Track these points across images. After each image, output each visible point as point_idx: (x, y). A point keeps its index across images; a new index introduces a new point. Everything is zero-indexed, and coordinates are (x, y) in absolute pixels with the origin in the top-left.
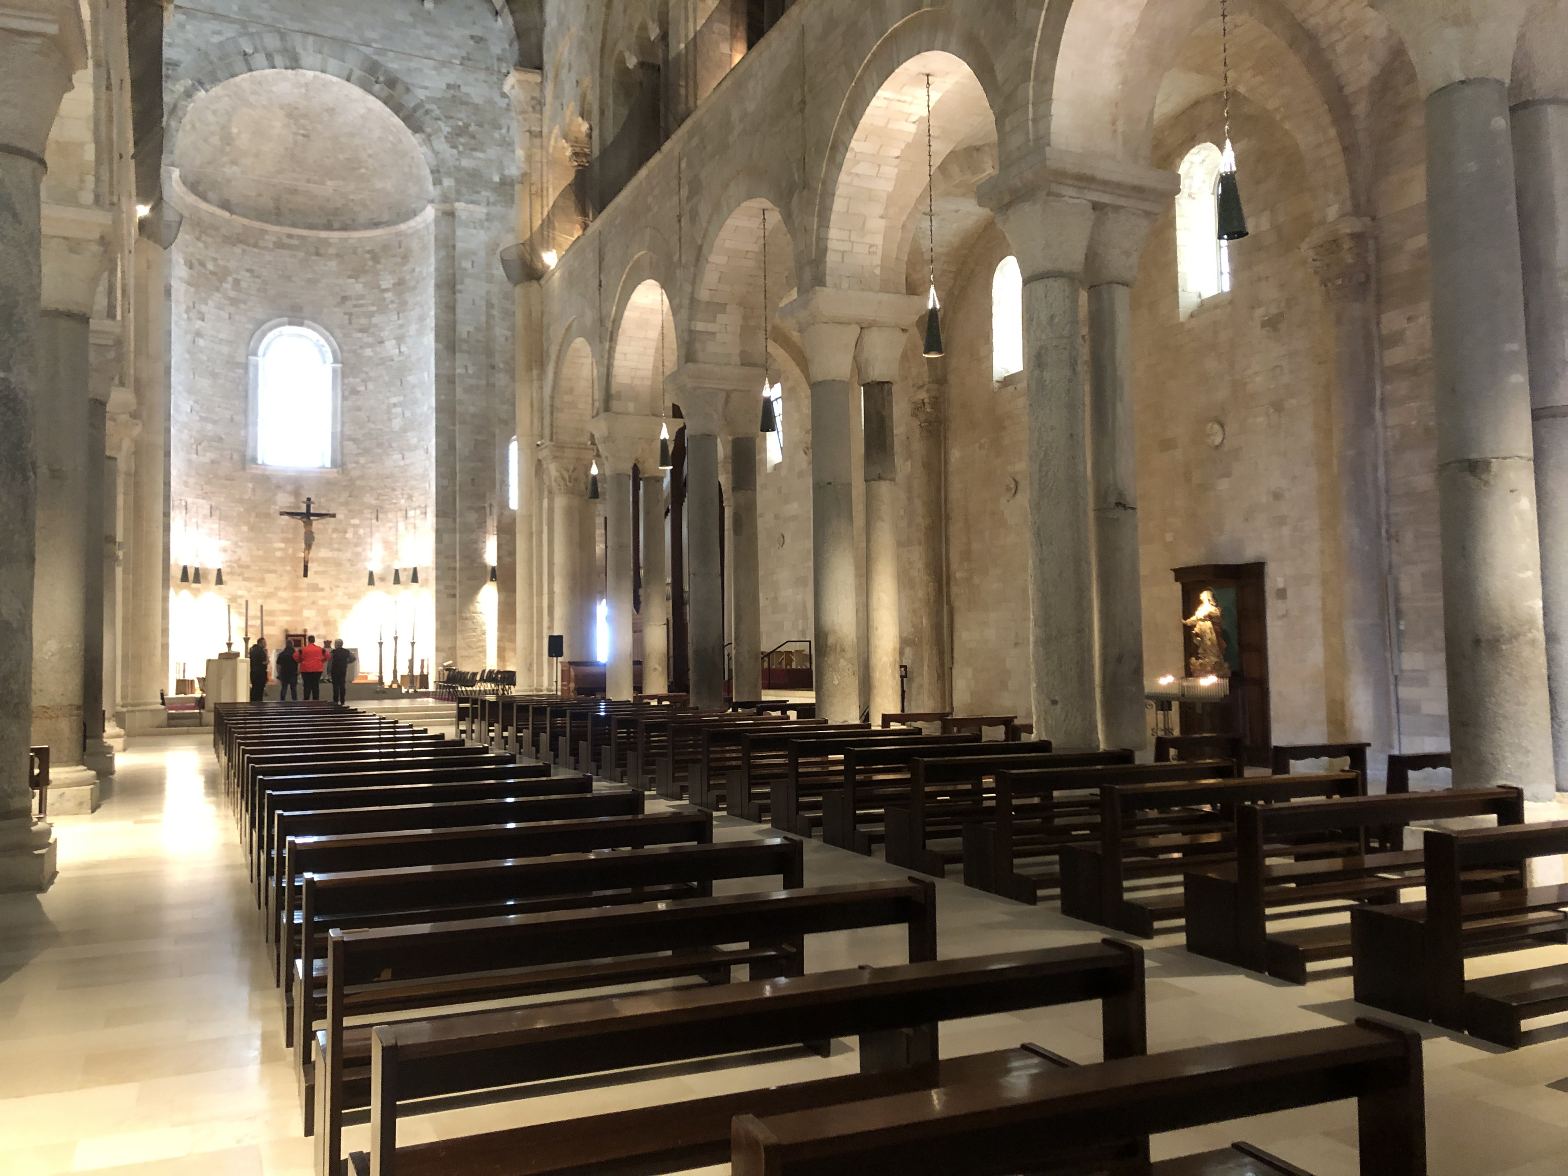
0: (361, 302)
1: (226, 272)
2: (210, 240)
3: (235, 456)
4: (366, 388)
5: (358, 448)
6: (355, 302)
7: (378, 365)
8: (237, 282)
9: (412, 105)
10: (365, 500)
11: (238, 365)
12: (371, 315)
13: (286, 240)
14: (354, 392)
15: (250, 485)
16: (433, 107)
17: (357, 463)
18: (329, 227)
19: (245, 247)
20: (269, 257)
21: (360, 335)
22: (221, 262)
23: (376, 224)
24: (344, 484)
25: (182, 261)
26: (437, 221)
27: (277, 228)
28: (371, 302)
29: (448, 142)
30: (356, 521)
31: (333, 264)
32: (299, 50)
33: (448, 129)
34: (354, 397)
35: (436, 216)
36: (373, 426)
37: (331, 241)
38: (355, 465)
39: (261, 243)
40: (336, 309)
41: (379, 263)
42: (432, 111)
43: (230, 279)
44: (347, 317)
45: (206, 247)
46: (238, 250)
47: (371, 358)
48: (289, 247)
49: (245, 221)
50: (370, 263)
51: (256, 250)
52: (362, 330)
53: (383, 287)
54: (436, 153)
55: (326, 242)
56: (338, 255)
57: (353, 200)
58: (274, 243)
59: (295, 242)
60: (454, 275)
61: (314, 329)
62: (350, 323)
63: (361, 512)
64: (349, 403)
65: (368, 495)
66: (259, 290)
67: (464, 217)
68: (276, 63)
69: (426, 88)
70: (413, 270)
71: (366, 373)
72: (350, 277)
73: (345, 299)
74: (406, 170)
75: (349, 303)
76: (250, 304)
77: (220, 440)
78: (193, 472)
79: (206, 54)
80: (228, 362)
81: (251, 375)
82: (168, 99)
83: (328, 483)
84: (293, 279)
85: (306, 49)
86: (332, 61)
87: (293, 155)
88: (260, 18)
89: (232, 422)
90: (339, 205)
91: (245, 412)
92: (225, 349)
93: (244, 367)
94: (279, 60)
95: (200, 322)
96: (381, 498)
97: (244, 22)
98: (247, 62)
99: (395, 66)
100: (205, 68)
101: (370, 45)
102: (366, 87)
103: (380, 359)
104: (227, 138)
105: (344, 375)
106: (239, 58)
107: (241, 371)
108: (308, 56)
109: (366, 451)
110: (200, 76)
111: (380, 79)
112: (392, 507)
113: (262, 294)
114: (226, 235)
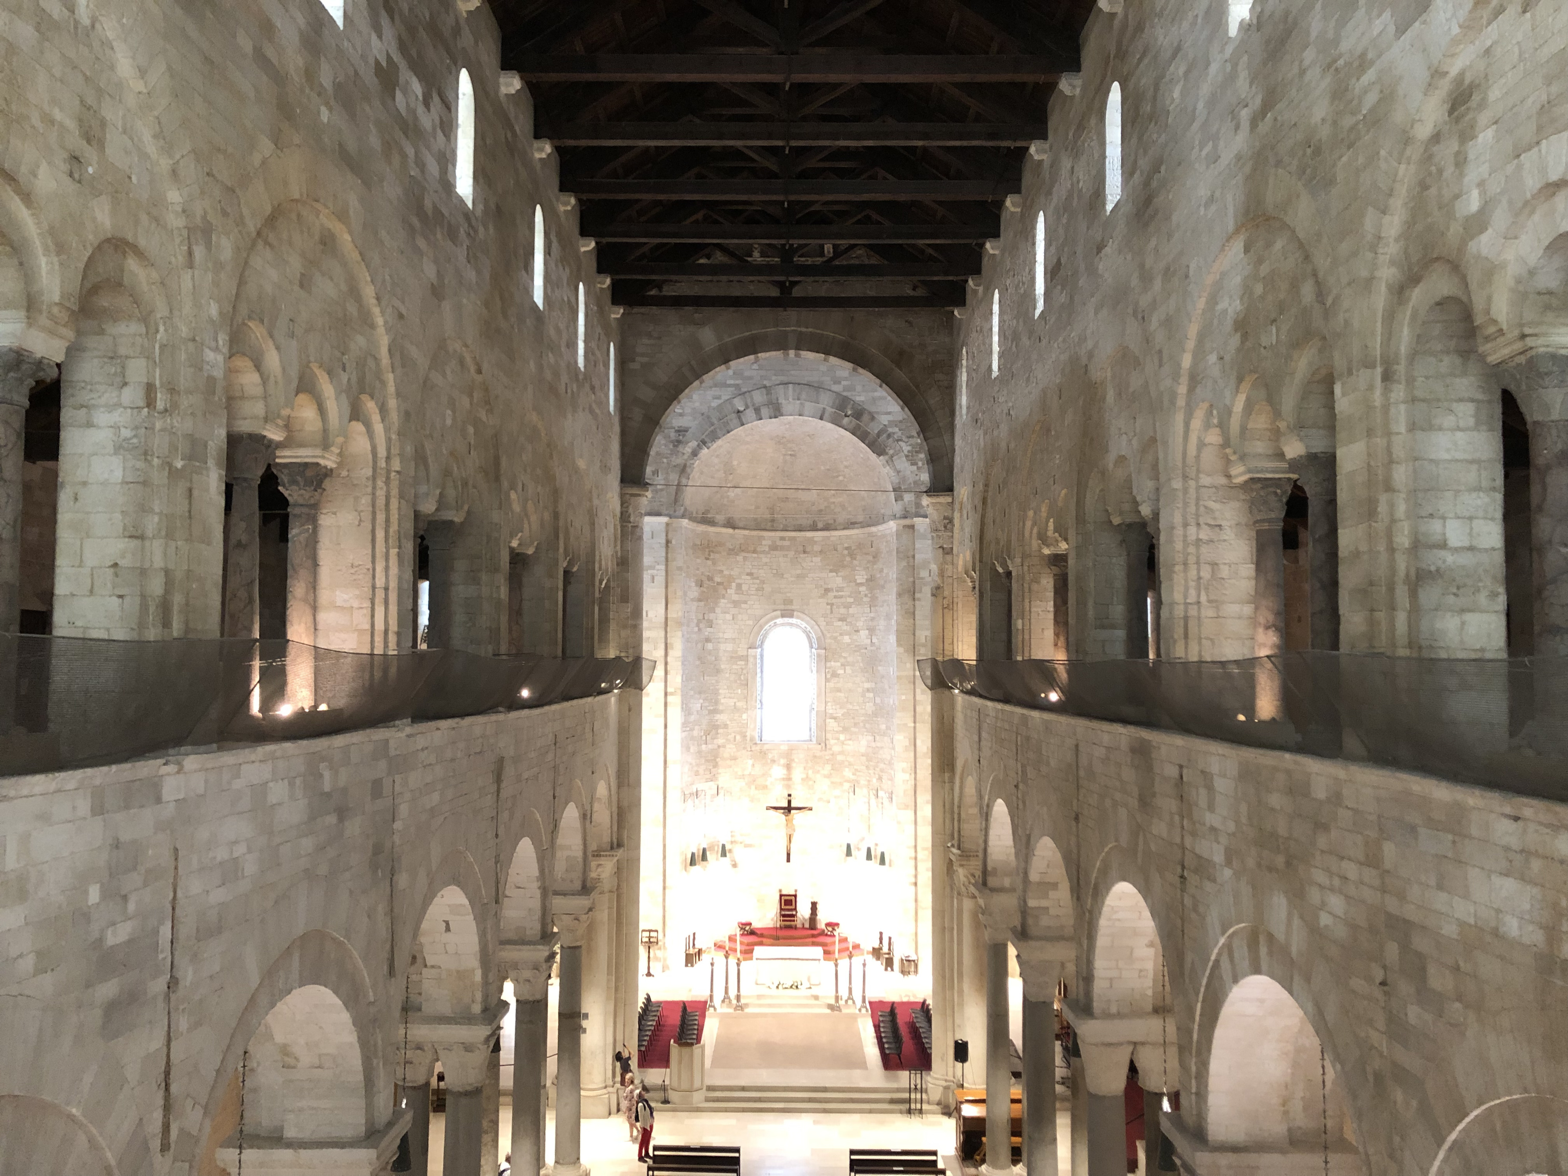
0: (840, 593)
1: (731, 579)
2: (717, 556)
3: (738, 737)
6: (837, 594)
7: (856, 651)
8: (739, 586)
9: (876, 432)
10: (844, 774)
11: (741, 658)
12: (848, 606)
13: (779, 543)
14: (835, 675)
16: (896, 430)
17: (838, 739)
18: (814, 528)
19: (745, 554)
20: (765, 559)
21: (840, 623)
22: (726, 572)
23: (851, 525)
24: (827, 758)
25: (693, 584)
26: (898, 535)
27: (772, 534)
28: (848, 593)
29: (908, 460)
30: (837, 792)
31: (817, 560)
32: (782, 400)
33: (909, 448)
34: (836, 680)
35: (897, 530)
36: (851, 707)
37: (815, 539)
38: (836, 741)
39: (758, 549)
40: (821, 600)
41: (855, 559)
42: (894, 433)
43: (734, 585)
44: (829, 607)
45: (714, 564)
46: (740, 558)
47: (849, 645)
48: (782, 548)
49: (746, 532)
50: (848, 559)
51: (755, 555)
52: (840, 620)
53: (858, 581)
54: (898, 472)
55: (811, 541)
56: (822, 552)
58: (769, 546)
59: (787, 543)
60: (914, 582)
61: (802, 620)
62: (832, 612)
63: (841, 784)
64: (831, 685)
65: (847, 769)
66: (757, 590)
67: (922, 530)
68: (763, 416)
69: (889, 413)
70: (881, 571)
71: (845, 658)
72: (831, 571)
73: (827, 590)
74: (876, 480)
75: (831, 594)
76: (749, 603)
77: (726, 726)
78: (703, 761)
79: (708, 417)
80: (732, 657)
81: (750, 665)
82: (679, 461)
83: (815, 757)
84: (785, 576)
85: (787, 398)
86: (807, 404)
87: (783, 471)
88: (750, 378)
89: (736, 709)
90: (822, 507)
91: (746, 698)
92: (729, 647)
93: (745, 658)
94: (765, 411)
95: (709, 629)
96: (858, 773)
97: (738, 385)
98: (739, 418)
99: (862, 398)
100: (707, 430)
101: (839, 383)
102: (836, 422)
103: (856, 646)
104: (729, 470)
105: (826, 659)
106: (734, 415)
107: (743, 663)
108: (788, 403)
109: (845, 730)
110: (703, 437)
111: (849, 413)
112: (866, 783)
113: (760, 593)
114: (731, 547)
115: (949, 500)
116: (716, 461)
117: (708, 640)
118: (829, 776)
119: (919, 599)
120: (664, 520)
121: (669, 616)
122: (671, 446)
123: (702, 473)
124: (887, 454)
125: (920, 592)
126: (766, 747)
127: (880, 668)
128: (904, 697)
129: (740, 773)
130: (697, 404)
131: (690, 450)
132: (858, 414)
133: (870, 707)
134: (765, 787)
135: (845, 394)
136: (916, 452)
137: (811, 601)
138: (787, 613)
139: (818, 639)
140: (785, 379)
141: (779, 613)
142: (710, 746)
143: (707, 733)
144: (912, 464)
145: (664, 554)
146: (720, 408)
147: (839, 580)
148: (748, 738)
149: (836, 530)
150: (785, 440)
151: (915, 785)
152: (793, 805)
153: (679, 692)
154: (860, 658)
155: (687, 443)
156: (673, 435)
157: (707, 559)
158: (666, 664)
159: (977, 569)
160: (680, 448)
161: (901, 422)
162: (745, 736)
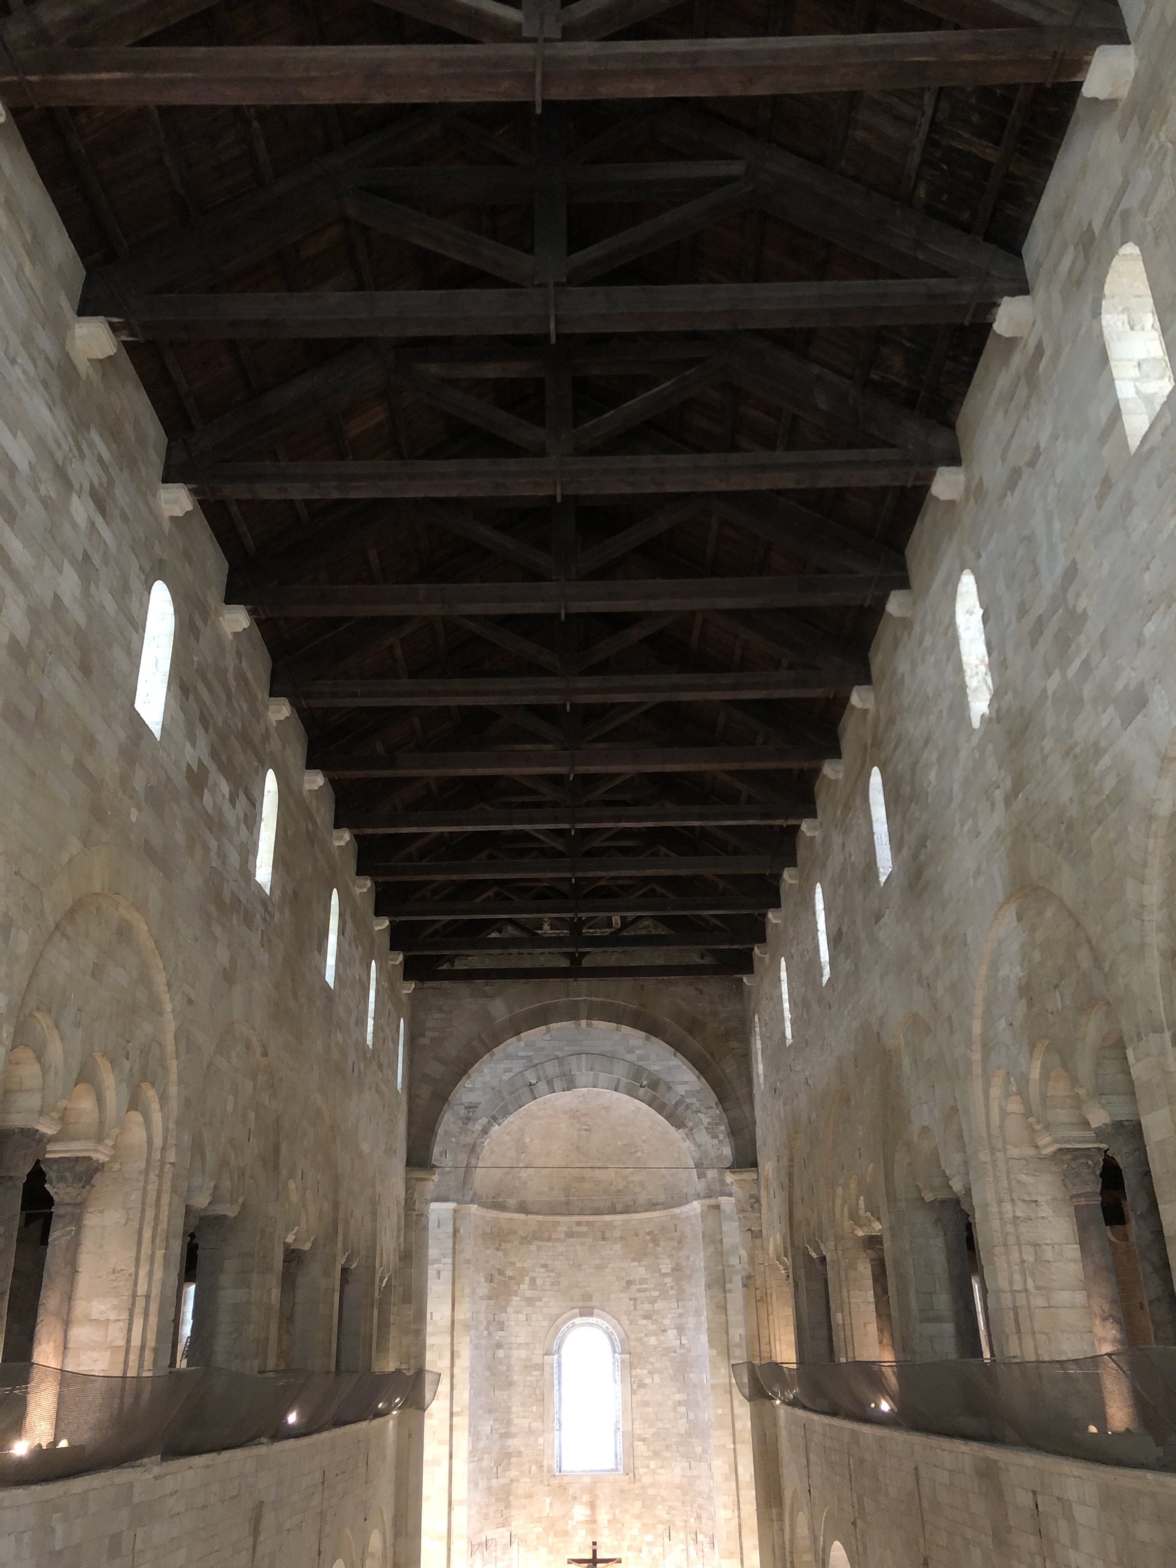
0: (644, 1286)
1: (523, 1272)
2: (509, 1245)
3: (534, 1468)
4: (653, 1382)
5: (648, 1450)
6: (640, 1287)
7: (663, 1355)
8: (533, 1280)
9: (674, 1103)
10: (657, 1512)
11: (536, 1367)
12: (653, 1301)
13: (576, 1229)
14: (642, 1385)
15: (548, 1500)
16: (694, 1100)
17: (648, 1467)
18: (613, 1211)
19: (539, 1243)
20: (561, 1248)
21: (645, 1322)
22: (518, 1265)
23: (652, 1206)
24: (637, 1492)
25: (483, 1279)
26: (703, 1216)
27: (568, 1218)
28: (652, 1286)
29: (708, 1133)
30: (649, 1538)
31: (618, 1247)
32: (575, 1073)
33: (709, 1120)
34: (642, 1391)
35: (702, 1212)
36: (661, 1425)
37: (615, 1223)
38: (646, 1470)
39: (553, 1237)
40: (622, 1295)
41: (658, 1245)
42: (692, 1104)
43: (527, 1278)
45: (505, 1255)
46: (533, 1248)
47: (655, 1347)
48: (579, 1235)
49: (540, 1217)
50: (651, 1245)
51: (550, 1244)
52: (645, 1317)
53: (663, 1271)
54: (699, 1146)
55: (610, 1225)
56: (622, 1238)
57: (632, 1182)
58: (565, 1233)
59: (584, 1229)
60: (724, 1271)
61: (603, 1318)
62: (635, 1310)
63: (654, 1526)
64: (637, 1398)
65: (660, 1507)
66: (553, 1284)
67: (728, 1211)
68: (556, 1089)
70: (688, 1258)
71: (652, 1363)
72: (633, 1260)
73: (629, 1283)
74: (676, 1155)
75: (634, 1288)
76: (544, 1300)
77: (519, 1454)
78: (494, 1500)
79: (500, 1091)
80: (525, 1367)
81: (547, 1376)
82: (469, 1139)
83: (622, 1491)
84: (583, 1267)
85: (580, 1069)
86: (602, 1076)
87: (578, 1148)
88: (543, 1049)
89: (531, 1431)
90: (621, 1187)
91: (542, 1417)
92: (523, 1353)
93: (541, 1367)
94: (557, 1084)
95: (500, 1333)
96: (673, 1512)
97: (530, 1056)
98: (532, 1091)
99: (657, 1068)
100: (498, 1105)
101: (634, 1052)
102: (632, 1093)
103: (664, 1349)
104: (522, 1148)
105: (632, 1367)
106: (526, 1089)
107: (538, 1373)
108: (582, 1076)
109: (656, 1454)
110: (494, 1113)
111: (645, 1083)
112: (683, 1524)
113: (556, 1288)
114: (523, 1235)
115: (755, 1176)
116: (507, 1138)
117: (499, 1346)
118: (639, 1516)
119: (730, 1291)
120: (451, 1205)
121: (455, 1318)
122: (460, 1124)
123: (492, 1152)
124: (686, 1127)
125: (731, 1282)
126: (566, 1480)
127: (691, 1375)
128: (720, 1411)
129: (536, 1516)
130: (488, 1078)
131: (480, 1128)
132: (654, 1085)
133: (682, 1425)
134: (566, 1533)
135: (640, 1063)
136: (717, 1124)
137: (612, 1296)
138: (587, 1312)
139: (622, 1341)
140: (576, 1049)
141: (577, 1311)
142: (502, 1481)
143: (498, 1464)
144: (713, 1137)
145: (451, 1245)
146: (511, 1081)
147: (642, 1270)
148: (545, 1469)
149: (636, 1212)
150: (578, 1113)
151: (740, 1525)
152: (599, 1557)
153: (467, 1412)
154: (668, 1363)
155: (477, 1120)
156: (462, 1111)
157: (498, 1249)
158: (452, 1376)
159: (789, 1254)
160: (470, 1126)
161: (698, 1092)
162: (541, 1467)
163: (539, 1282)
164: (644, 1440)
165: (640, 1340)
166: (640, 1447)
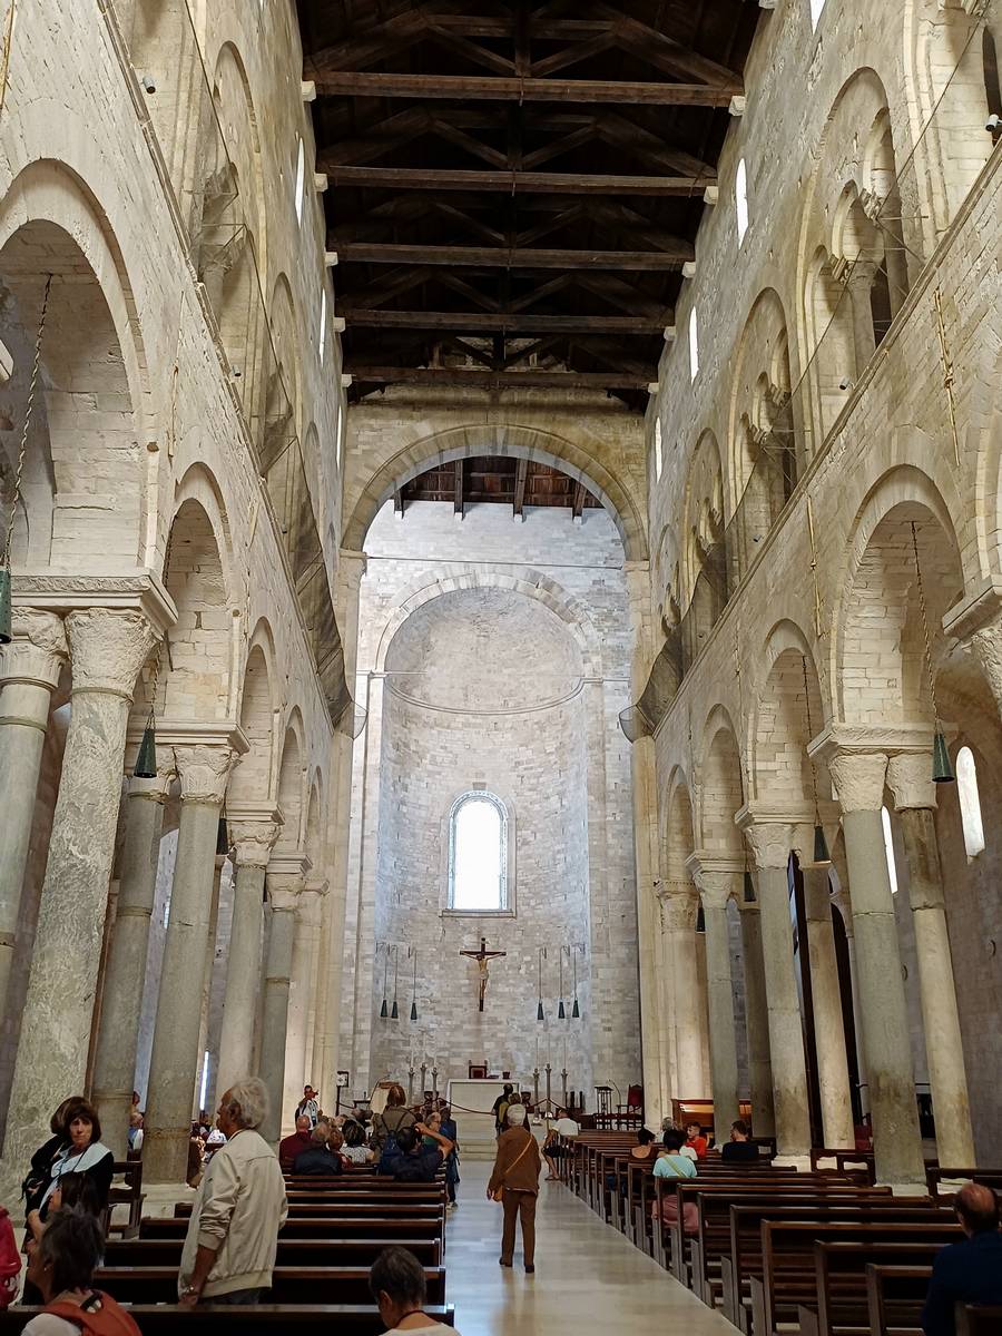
1: (425, 750)
4: (535, 839)
5: (529, 892)
8: (434, 758)
11: (434, 826)
12: (538, 776)
13: (472, 720)
15: (441, 928)
18: (505, 706)
21: (531, 793)
22: (421, 743)
28: (538, 764)
31: (509, 736)
33: (596, 617)
34: (526, 847)
37: (507, 717)
39: (453, 725)
41: (545, 731)
43: (429, 755)
44: (519, 779)
46: (435, 731)
47: (538, 812)
48: (475, 726)
50: (538, 732)
52: (532, 789)
53: (548, 751)
54: (586, 637)
55: (503, 719)
59: (479, 721)
62: (522, 784)
64: (521, 853)
66: (451, 762)
69: (577, 586)
71: (535, 825)
72: (522, 745)
73: (518, 763)
75: (521, 767)
77: (418, 889)
78: (395, 919)
79: (411, 586)
80: (425, 824)
81: (443, 834)
82: (382, 623)
83: (505, 924)
89: (427, 874)
91: (438, 865)
92: (423, 813)
93: (438, 826)
95: (404, 793)
99: (552, 573)
101: (531, 559)
102: (529, 593)
105: (517, 829)
107: (436, 830)
109: (536, 895)
112: (557, 944)
117: (403, 803)
118: (520, 943)
119: (608, 750)
122: (375, 610)
124: (576, 621)
127: (570, 827)
128: (595, 843)
129: (431, 938)
131: (392, 614)
132: (549, 586)
135: (536, 568)
137: (503, 775)
139: (508, 810)
146: (421, 578)
147: (529, 752)
148: (440, 904)
152: (486, 950)
153: (376, 837)
154: (550, 823)
155: (390, 608)
156: (377, 600)
160: (384, 612)
162: (437, 902)
163: (439, 760)
164: (526, 885)
165: (525, 808)
166: (522, 889)
